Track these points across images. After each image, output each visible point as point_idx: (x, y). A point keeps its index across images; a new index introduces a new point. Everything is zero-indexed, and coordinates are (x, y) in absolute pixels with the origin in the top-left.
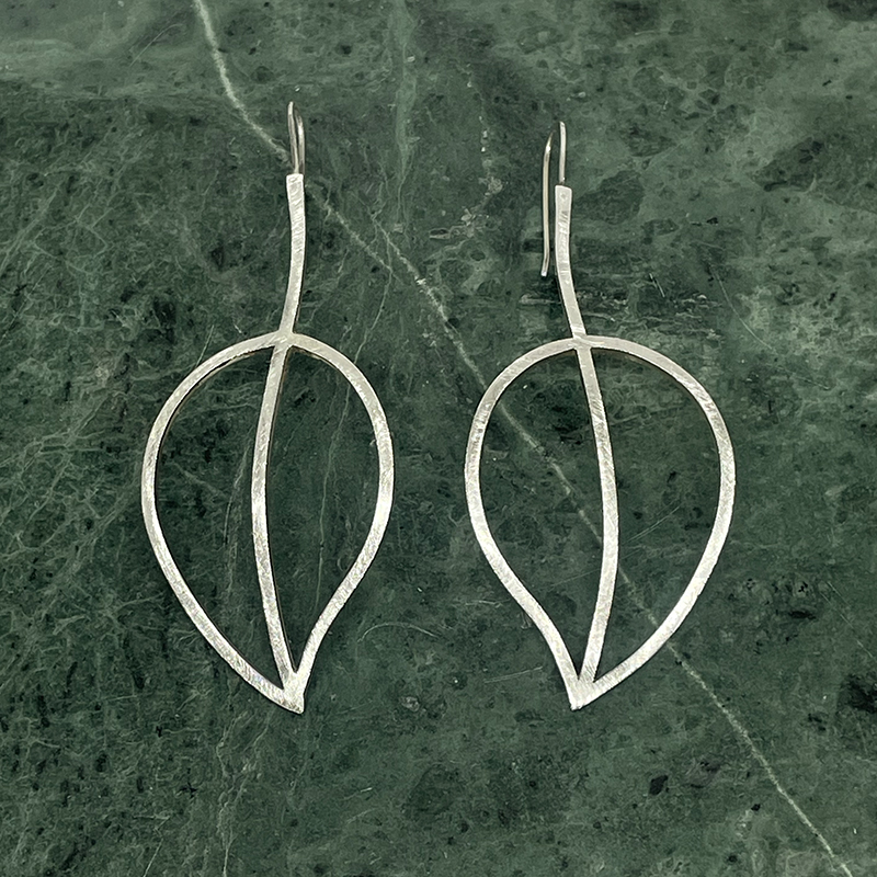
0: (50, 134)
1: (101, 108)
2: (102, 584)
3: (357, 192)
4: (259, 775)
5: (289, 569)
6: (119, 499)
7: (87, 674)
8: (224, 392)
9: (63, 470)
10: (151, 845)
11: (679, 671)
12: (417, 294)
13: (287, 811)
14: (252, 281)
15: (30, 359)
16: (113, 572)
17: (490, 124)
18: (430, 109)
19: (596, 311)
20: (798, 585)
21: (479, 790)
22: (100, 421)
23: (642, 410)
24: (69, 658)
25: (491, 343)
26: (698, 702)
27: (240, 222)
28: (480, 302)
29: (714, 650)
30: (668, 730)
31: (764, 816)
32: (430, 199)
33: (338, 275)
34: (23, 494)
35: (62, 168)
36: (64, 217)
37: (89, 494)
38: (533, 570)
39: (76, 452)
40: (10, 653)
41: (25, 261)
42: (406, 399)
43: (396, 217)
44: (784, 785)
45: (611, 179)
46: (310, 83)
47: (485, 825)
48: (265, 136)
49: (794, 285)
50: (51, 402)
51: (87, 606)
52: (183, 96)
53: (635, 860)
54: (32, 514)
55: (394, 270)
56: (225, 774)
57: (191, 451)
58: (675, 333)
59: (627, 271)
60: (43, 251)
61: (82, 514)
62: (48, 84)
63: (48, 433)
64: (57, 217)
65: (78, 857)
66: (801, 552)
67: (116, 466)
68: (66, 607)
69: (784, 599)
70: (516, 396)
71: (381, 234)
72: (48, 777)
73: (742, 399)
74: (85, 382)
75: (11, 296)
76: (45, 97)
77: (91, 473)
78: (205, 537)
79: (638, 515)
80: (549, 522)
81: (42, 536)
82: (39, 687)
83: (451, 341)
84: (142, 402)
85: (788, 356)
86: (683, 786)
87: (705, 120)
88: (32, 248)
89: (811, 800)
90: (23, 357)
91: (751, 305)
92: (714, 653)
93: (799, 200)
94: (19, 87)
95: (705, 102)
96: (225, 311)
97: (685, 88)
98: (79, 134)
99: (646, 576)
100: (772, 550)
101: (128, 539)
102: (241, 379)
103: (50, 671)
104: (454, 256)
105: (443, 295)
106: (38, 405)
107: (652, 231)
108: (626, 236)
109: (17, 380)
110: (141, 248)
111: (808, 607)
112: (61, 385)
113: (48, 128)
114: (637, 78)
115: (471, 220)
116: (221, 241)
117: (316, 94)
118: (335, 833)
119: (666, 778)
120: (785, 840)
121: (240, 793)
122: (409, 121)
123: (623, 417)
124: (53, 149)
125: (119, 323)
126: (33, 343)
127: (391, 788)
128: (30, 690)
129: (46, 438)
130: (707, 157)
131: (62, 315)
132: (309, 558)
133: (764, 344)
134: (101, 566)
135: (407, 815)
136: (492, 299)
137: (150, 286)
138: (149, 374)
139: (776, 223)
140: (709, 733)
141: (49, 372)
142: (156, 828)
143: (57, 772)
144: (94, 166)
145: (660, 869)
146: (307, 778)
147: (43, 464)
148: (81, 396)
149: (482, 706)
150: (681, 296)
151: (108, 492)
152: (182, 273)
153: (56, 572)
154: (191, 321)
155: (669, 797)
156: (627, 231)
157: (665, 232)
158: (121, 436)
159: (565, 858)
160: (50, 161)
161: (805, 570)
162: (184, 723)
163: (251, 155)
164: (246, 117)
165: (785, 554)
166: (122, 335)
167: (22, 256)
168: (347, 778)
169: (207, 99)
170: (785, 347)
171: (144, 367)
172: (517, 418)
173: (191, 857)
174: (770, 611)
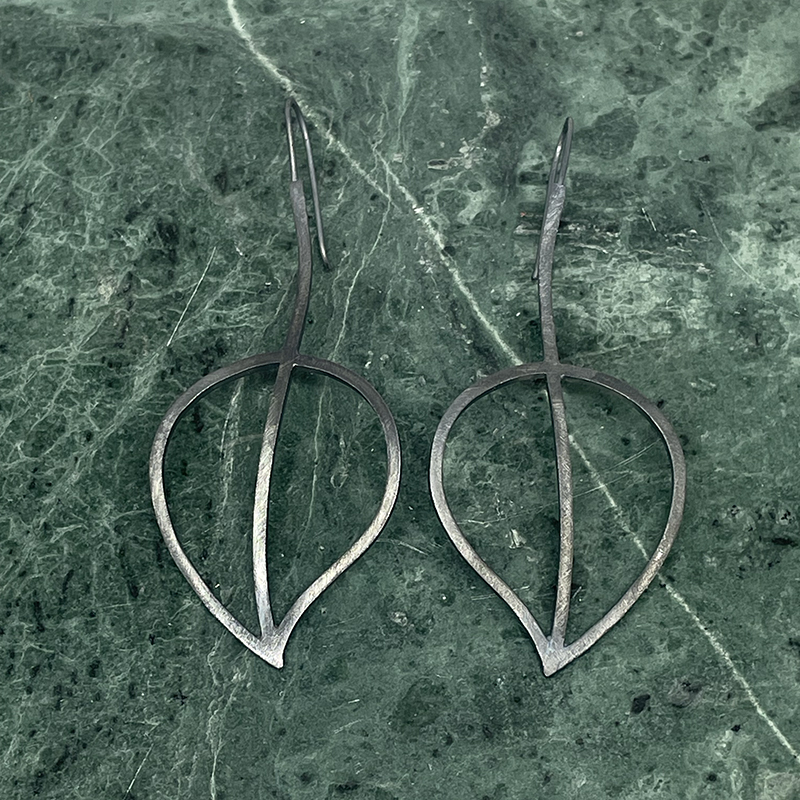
0: (60, 59)
1: (111, 35)
2: (101, 495)
3: (358, 123)
4: (249, 684)
5: (284, 485)
6: (118, 413)
7: (82, 581)
8: (224, 312)
9: (64, 383)
10: (142, 749)
11: (663, 593)
12: (414, 222)
13: (276, 720)
14: (254, 205)
15: (36, 275)
16: (110, 483)
17: (488, 60)
18: (432, 44)
19: (589, 243)
20: (782, 513)
21: (464, 703)
22: (103, 337)
23: (632, 340)
24: (66, 566)
25: (485, 271)
26: (681, 623)
27: (244, 148)
28: (475, 231)
29: (698, 574)
30: (651, 651)
31: (744, 738)
32: (430, 131)
33: (338, 202)
34: (24, 405)
35: (71, 92)
36: (72, 139)
37: (90, 407)
38: (522, 493)
39: (78, 367)
40: (7, 559)
41: (32, 181)
42: (401, 322)
43: (396, 147)
44: (764, 708)
45: (606, 116)
46: (315, 16)
47: (469, 739)
48: (270, 66)
49: (782, 222)
50: (54, 317)
51: (85, 516)
52: (191, 25)
53: (616, 776)
54: (33, 426)
55: (393, 198)
56: (215, 682)
57: (191, 368)
58: (666, 266)
59: (620, 205)
60: (51, 171)
61: (82, 427)
62: (60, 10)
63: (51, 346)
64: (66, 139)
65: (68, 760)
66: (785, 480)
67: (117, 380)
68: (64, 517)
69: (767, 526)
70: (509, 323)
71: (381, 163)
72: (42, 681)
73: (730, 331)
74: (88, 299)
75: (18, 213)
76: (56, 23)
77: (91, 386)
78: (202, 452)
79: (626, 441)
80: (539, 446)
81: (42, 446)
82: (35, 593)
83: (447, 268)
84: (144, 319)
85: (774, 290)
86: (665, 705)
87: (699, 61)
88: (40, 168)
89: (790, 722)
90: (28, 273)
91: (740, 241)
92: (697, 576)
93: (788, 140)
94: (32, 13)
95: (700, 44)
96: (227, 233)
97: (680, 30)
98: (89, 59)
99: (633, 501)
100: (756, 477)
101: (126, 452)
102: (241, 300)
103: (47, 578)
104: (452, 186)
105: (440, 224)
106: (42, 320)
107: (645, 168)
108: (620, 171)
109: (22, 295)
110: (146, 171)
111: (790, 535)
112: (65, 301)
113: (59, 53)
114: (634, 18)
115: (469, 152)
116: (224, 166)
117: (321, 27)
118: (324, 743)
119: (649, 697)
120: (764, 760)
121: (230, 701)
122: (410, 55)
123: (612, 346)
124: (63, 74)
125: (123, 243)
126: (39, 260)
127: (378, 700)
128: (27, 595)
129: (50, 351)
130: (701, 97)
131: (69, 233)
132: (303, 474)
133: (753, 278)
134: (100, 477)
135: (394, 727)
136: (488, 229)
137: (154, 207)
138: (151, 292)
139: (766, 162)
140: (692, 654)
141: (54, 288)
142: (146, 734)
143: (50, 676)
144: (103, 90)
145: (640, 786)
146: (296, 688)
147: (46, 377)
148: (84, 312)
149: (469, 623)
150: (673, 230)
151: (108, 406)
152: (186, 196)
153: (55, 481)
154: (194, 242)
155: (650, 716)
156: (620, 167)
157: (658, 168)
158: (122, 352)
159: (548, 773)
160: (60, 84)
161: (788, 498)
162: (177, 632)
163: (256, 84)
164: (252, 48)
165: (769, 482)
166: (126, 255)
167: (31, 175)
168: (336, 689)
169: (214, 29)
170: (773, 282)
171: (147, 286)
172: (510, 344)
173: (180, 763)
174: (753, 537)
